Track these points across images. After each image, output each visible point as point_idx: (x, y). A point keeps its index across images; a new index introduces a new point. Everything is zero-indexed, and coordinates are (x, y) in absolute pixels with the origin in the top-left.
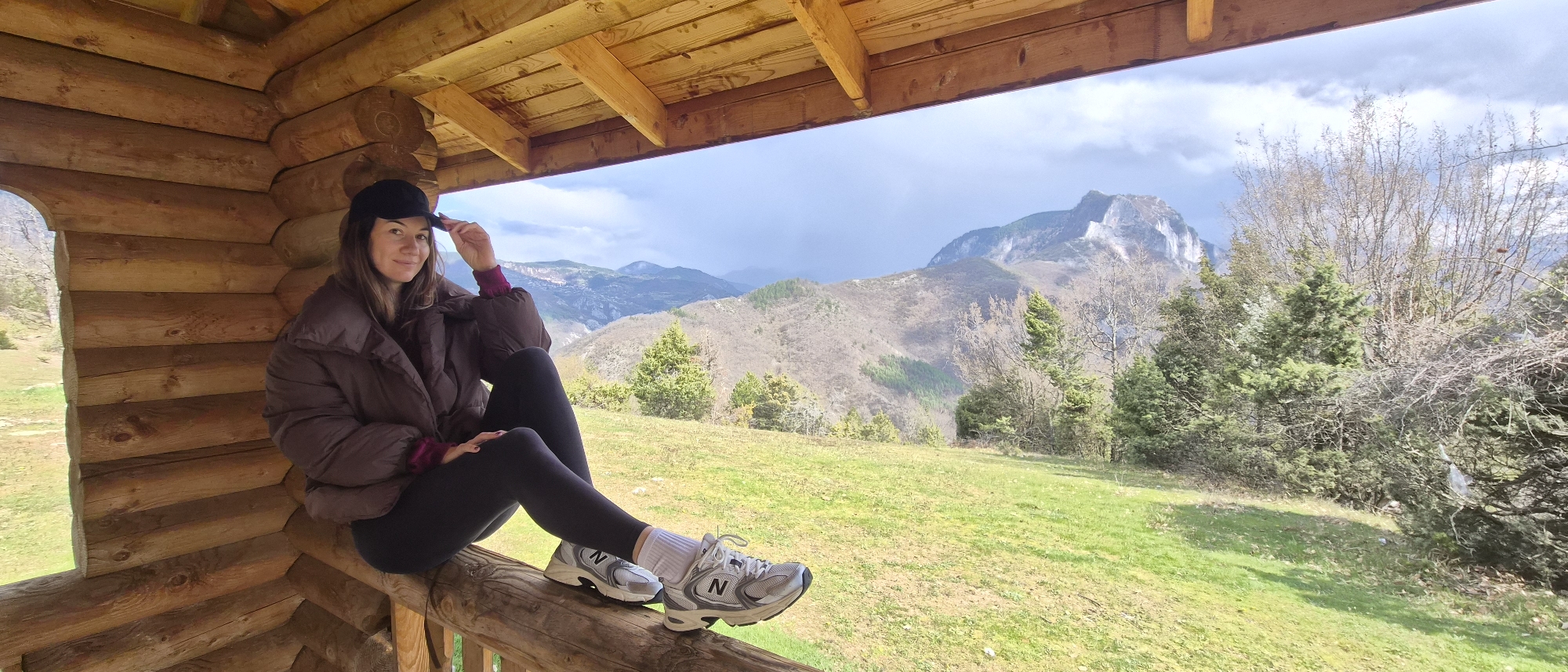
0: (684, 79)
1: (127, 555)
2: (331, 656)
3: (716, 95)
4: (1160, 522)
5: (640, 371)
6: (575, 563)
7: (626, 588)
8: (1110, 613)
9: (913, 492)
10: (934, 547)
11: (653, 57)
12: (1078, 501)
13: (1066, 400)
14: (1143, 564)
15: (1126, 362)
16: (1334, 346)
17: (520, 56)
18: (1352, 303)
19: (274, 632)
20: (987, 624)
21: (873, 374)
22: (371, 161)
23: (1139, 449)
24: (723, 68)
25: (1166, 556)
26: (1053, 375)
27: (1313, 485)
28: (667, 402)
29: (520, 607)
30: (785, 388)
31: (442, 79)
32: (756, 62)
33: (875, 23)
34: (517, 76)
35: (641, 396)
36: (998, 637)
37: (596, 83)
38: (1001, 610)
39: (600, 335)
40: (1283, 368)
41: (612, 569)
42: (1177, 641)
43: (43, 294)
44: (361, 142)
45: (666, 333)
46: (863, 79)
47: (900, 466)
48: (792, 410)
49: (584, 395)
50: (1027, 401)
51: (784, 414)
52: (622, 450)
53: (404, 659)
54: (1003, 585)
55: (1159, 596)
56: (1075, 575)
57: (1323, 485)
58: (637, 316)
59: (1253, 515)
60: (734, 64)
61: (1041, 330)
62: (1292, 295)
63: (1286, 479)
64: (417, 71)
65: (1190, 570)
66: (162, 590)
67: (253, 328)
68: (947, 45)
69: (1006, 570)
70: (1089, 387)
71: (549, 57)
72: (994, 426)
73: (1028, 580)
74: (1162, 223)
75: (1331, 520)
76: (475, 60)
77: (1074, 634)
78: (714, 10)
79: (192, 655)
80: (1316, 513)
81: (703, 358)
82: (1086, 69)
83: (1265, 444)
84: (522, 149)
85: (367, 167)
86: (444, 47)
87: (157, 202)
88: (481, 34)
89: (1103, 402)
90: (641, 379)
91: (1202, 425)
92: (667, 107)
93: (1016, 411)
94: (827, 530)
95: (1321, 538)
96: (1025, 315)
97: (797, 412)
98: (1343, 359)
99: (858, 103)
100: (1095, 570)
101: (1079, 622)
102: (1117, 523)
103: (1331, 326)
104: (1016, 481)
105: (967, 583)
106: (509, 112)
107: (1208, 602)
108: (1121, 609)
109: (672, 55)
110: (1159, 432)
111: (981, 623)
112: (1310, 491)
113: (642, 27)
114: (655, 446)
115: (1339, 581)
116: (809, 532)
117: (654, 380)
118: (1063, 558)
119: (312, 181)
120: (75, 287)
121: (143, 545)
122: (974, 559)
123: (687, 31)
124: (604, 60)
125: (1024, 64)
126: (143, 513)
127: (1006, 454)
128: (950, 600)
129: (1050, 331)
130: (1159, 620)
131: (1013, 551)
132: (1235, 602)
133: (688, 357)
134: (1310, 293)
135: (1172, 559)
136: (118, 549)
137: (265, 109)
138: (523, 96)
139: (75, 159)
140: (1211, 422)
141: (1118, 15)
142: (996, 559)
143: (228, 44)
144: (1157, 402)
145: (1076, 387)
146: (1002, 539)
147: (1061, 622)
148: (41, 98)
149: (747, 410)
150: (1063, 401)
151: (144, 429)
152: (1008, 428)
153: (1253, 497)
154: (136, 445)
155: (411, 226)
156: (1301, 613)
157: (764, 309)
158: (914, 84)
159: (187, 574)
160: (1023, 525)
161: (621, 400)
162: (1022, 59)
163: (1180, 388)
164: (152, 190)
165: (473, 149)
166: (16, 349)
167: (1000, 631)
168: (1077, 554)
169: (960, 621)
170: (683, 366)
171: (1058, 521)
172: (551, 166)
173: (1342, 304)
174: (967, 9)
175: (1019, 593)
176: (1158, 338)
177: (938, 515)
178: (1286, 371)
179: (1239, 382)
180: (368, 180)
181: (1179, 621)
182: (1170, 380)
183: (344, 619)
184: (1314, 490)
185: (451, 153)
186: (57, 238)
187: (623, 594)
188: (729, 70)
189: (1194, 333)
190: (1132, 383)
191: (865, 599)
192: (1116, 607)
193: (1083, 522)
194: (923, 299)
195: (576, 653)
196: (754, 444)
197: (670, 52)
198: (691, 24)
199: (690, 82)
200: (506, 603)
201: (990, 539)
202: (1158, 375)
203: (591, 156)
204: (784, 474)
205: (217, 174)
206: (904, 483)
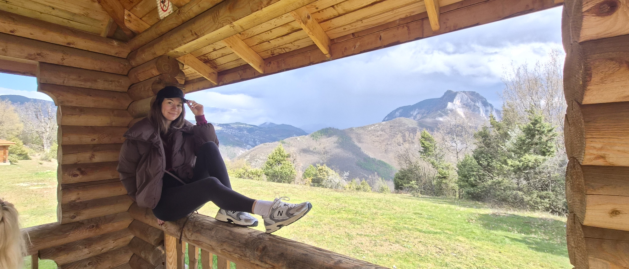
0: (269, 49)
1: (75, 217)
2: (143, 255)
3: (280, 55)
4: (471, 219)
5: (266, 164)
6: (226, 214)
7: (243, 221)
8: (447, 253)
9: (372, 208)
10: (378, 229)
11: (258, 43)
12: (439, 212)
13: (438, 174)
14: (462, 235)
15: (461, 158)
16: (544, 148)
17: (210, 43)
18: (550, 131)
19: (122, 248)
20: (396, 256)
21: (361, 165)
22: (161, 80)
23: (468, 193)
24: (282, 46)
25: (472, 232)
26: (433, 163)
27: (540, 206)
28: (277, 176)
29: (207, 229)
30: (325, 171)
31: (185, 52)
32: (293, 43)
33: (331, 29)
34: (213, 51)
35: (267, 174)
36: (399, 261)
37: (238, 52)
38: (402, 251)
39: (252, 151)
40: (524, 157)
41: (238, 215)
42: (472, 263)
43: (42, 139)
44: (158, 74)
45: (277, 149)
46: (328, 48)
47: (367, 199)
48: (327, 180)
49: (244, 174)
50: (422, 175)
51: (324, 181)
52: (257, 193)
53: (168, 255)
54: (404, 243)
55: (467, 247)
56: (434, 239)
57: (544, 206)
58: (267, 143)
59: (513, 217)
60: (286, 44)
61: (427, 145)
62: (526, 128)
63: (528, 203)
64: (176, 50)
65: (482, 237)
66: (86, 230)
67: (120, 139)
68: (356, 35)
69: (406, 237)
70: (447, 168)
71: (222, 44)
72: (409, 185)
73: (414, 241)
74: (478, 102)
75: (546, 219)
76: (196, 45)
77: (430, 260)
78: (277, 26)
79: (95, 254)
80: (540, 217)
81: (291, 159)
82: (401, 41)
83: (520, 189)
84: (215, 76)
85: (159, 82)
86: (185, 42)
87: (91, 96)
88: (197, 37)
89: (453, 175)
90: (267, 167)
91: (494, 182)
92: (264, 59)
93: (418, 179)
94: (336, 222)
95: (539, 225)
96: (420, 140)
97: (329, 180)
98: (548, 154)
99: (327, 56)
100: (442, 237)
101: (433, 256)
102: (454, 220)
103: (542, 140)
104: (415, 205)
105: (390, 242)
106: (210, 63)
107: (487, 249)
108: (451, 251)
109: (264, 42)
110: (476, 186)
111: (394, 256)
112: (538, 208)
113: (253, 33)
114: (270, 192)
115: (544, 241)
116: (328, 223)
117: (271, 168)
118: (429, 233)
119: (142, 87)
120: (63, 124)
121: (80, 214)
122: (393, 233)
123: (268, 34)
124: (241, 44)
125: (381, 40)
126: (81, 202)
127: (414, 196)
128: (382, 248)
129: (431, 146)
130: (466, 255)
131: (409, 230)
132: (498, 249)
133: (286, 159)
134: (533, 127)
135: (474, 233)
136: (72, 214)
137: (127, 64)
138: (215, 57)
139: (65, 82)
140: (497, 181)
141: (410, 23)
142: (402, 233)
143: (115, 43)
144: (475, 173)
145: (443, 168)
146: (406, 226)
147: (426, 256)
148: (56, 63)
149: (309, 180)
150: (437, 174)
151: (83, 173)
152: (415, 185)
153: (514, 211)
154: (80, 178)
155: (175, 101)
156: (526, 253)
157: (317, 140)
158: (346, 49)
159: (94, 225)
160: (415, 221)
161: (259, 176)
162: (380, 39)
163: (485, 168)
164: (89, 92)
165: (198, 77)
166: (31, 159)
167: (401, 259)
168: (436, 231)
169: (385, 255)
170: (283, 162)
171: (430, 219)
172: (225, 82)
173: (546, 131)
174: (361, 23)
175: (410, 245)
176: (474, 147)
177: (381, 217)
178: (525, 159)
179: (506, 164)
180: (161, 87)
181: (474, 256)
182: (481, 165)
183: (148, 242)
184: (540, 208)
185: (190, 79)
186: (58, 109)
187: (242, 223)
188: (284, 46)
189: (488, 145)
190: (464, 166)
191: (348, 247)
192: (449, 251)
193: (440, 219)
194: (381, 135)
195: (224, 242)
196: (310, 191)
197: (263, 41)
198: (269, 31)
199: (271, 51)
200: (202, 228)
201: (401, 226)
202: (475, 162)
203: (238, 77)
204: (320, 202)
205: (110, 86)
206: (368, 205)
